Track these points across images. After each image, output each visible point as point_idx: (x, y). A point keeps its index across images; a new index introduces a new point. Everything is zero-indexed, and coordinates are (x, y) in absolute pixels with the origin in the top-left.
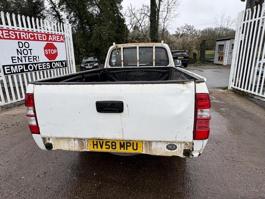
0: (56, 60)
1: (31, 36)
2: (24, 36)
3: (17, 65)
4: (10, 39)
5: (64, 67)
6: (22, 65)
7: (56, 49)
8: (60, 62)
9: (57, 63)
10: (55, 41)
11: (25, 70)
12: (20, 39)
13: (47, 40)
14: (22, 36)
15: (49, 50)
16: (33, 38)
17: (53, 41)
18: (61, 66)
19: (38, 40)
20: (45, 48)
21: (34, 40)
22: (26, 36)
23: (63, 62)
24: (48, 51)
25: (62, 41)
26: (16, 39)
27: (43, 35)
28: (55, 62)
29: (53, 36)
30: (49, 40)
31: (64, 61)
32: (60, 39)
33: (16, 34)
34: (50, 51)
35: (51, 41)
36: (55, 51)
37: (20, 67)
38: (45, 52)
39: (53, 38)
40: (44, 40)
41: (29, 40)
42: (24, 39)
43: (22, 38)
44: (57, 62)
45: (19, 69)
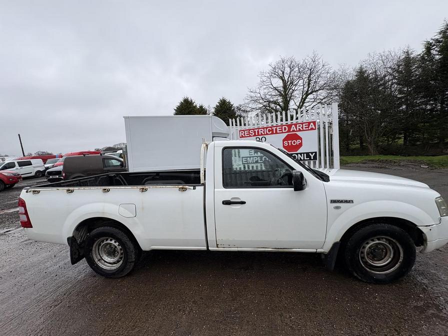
0: (298, 152)
1: (269, 131)
2: (262, 132)
3: (253, 157)
4: (250, 136)
5: (311, 159)
6: (257, 157)
7: (301, 139)
8: (305, 154)
9: (299, 155)
10: (300, 130)
11: (259, 161)
12: (259, 135)
13: (289, 131)
14: (260, 132)
15: (290, 141)
16: (271, 132)
17: (297, 131)
18: (305, 159)
19: (276, 133)
20: (284, 140)
21: (273, 133)
22: (264, 132)
23: (310, 154)
24: (288, 143)
25: (312, 129)
26: (255, 135)
27: (283, 127)
28: (297, 154)
29: (298, 125)
30: (291, 130)
31: (312, 153)
32: (308, 127)
33: (255, 132)
34: (291, 143)
35: (294, 131)
36: (298, 142)
37: (255, 159)
38: (283, 144)
39: (298, 127)
40: (283, 131)
41: (267, 134)
42: (262, 134)
43: (260, 134)
44: (301, 154)
45: (254, 160)
